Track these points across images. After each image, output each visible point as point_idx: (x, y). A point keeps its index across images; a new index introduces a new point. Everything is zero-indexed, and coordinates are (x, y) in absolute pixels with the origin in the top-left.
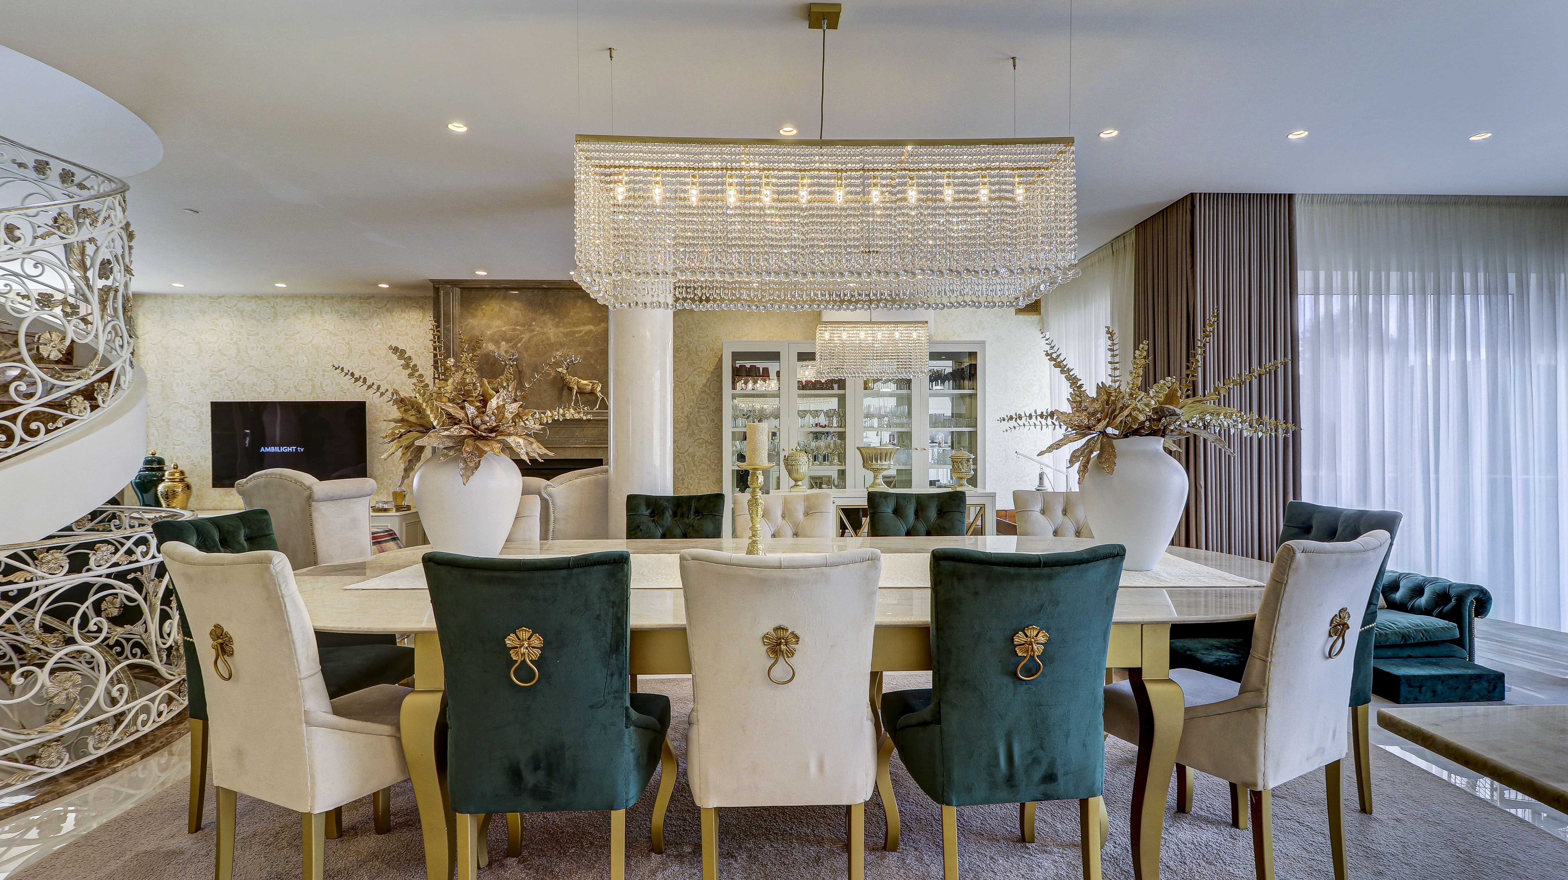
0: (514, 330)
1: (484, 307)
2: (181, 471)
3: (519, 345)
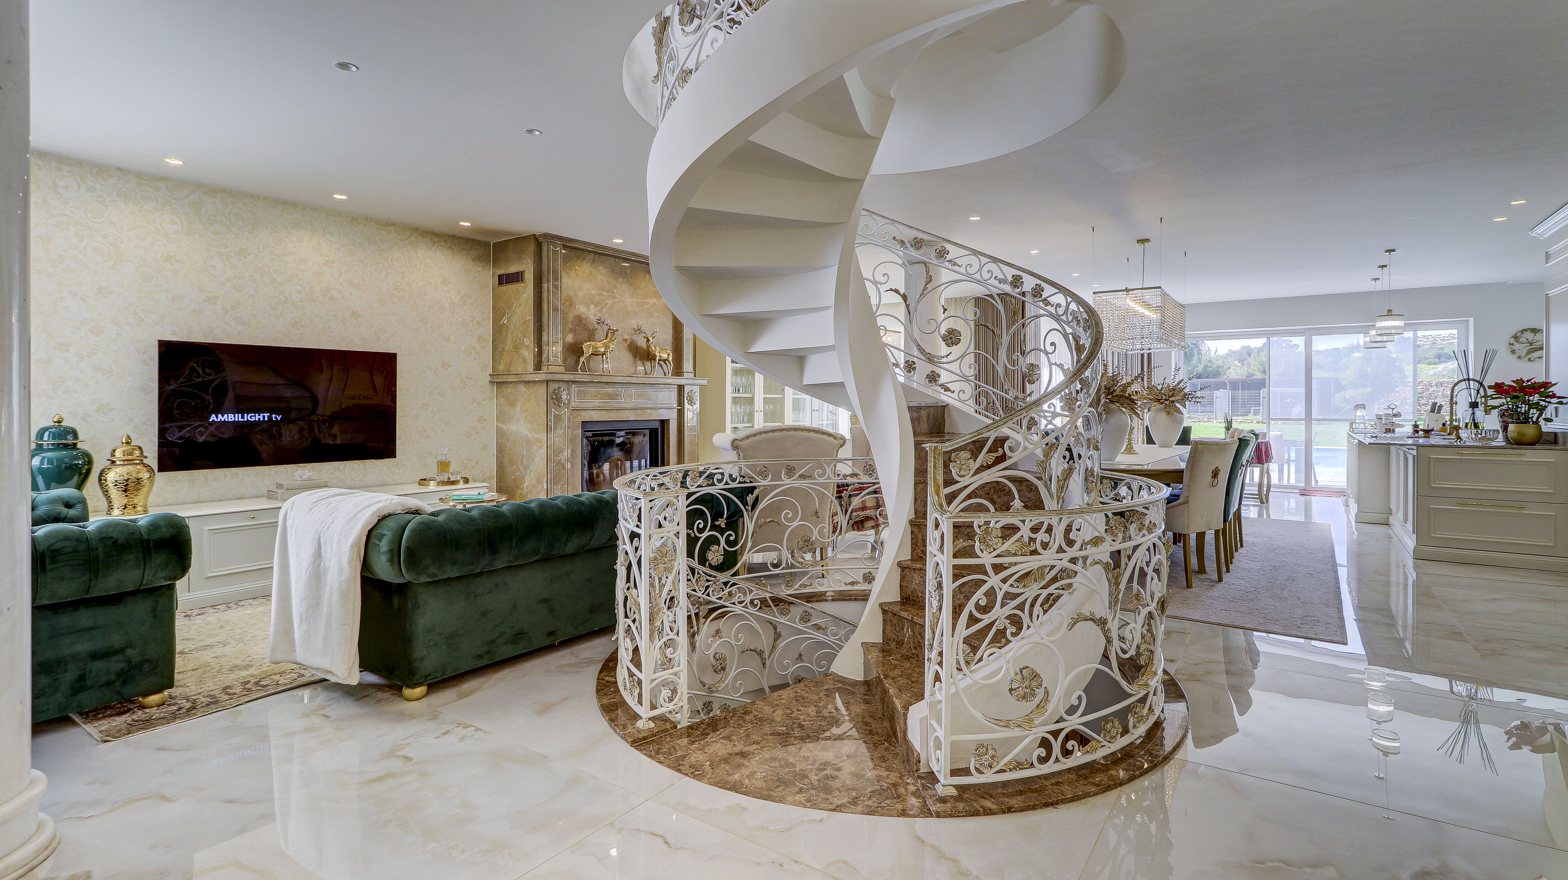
0: (601, 295)
1: (577, 268)
2: (138, 446)
3: (605, 310)
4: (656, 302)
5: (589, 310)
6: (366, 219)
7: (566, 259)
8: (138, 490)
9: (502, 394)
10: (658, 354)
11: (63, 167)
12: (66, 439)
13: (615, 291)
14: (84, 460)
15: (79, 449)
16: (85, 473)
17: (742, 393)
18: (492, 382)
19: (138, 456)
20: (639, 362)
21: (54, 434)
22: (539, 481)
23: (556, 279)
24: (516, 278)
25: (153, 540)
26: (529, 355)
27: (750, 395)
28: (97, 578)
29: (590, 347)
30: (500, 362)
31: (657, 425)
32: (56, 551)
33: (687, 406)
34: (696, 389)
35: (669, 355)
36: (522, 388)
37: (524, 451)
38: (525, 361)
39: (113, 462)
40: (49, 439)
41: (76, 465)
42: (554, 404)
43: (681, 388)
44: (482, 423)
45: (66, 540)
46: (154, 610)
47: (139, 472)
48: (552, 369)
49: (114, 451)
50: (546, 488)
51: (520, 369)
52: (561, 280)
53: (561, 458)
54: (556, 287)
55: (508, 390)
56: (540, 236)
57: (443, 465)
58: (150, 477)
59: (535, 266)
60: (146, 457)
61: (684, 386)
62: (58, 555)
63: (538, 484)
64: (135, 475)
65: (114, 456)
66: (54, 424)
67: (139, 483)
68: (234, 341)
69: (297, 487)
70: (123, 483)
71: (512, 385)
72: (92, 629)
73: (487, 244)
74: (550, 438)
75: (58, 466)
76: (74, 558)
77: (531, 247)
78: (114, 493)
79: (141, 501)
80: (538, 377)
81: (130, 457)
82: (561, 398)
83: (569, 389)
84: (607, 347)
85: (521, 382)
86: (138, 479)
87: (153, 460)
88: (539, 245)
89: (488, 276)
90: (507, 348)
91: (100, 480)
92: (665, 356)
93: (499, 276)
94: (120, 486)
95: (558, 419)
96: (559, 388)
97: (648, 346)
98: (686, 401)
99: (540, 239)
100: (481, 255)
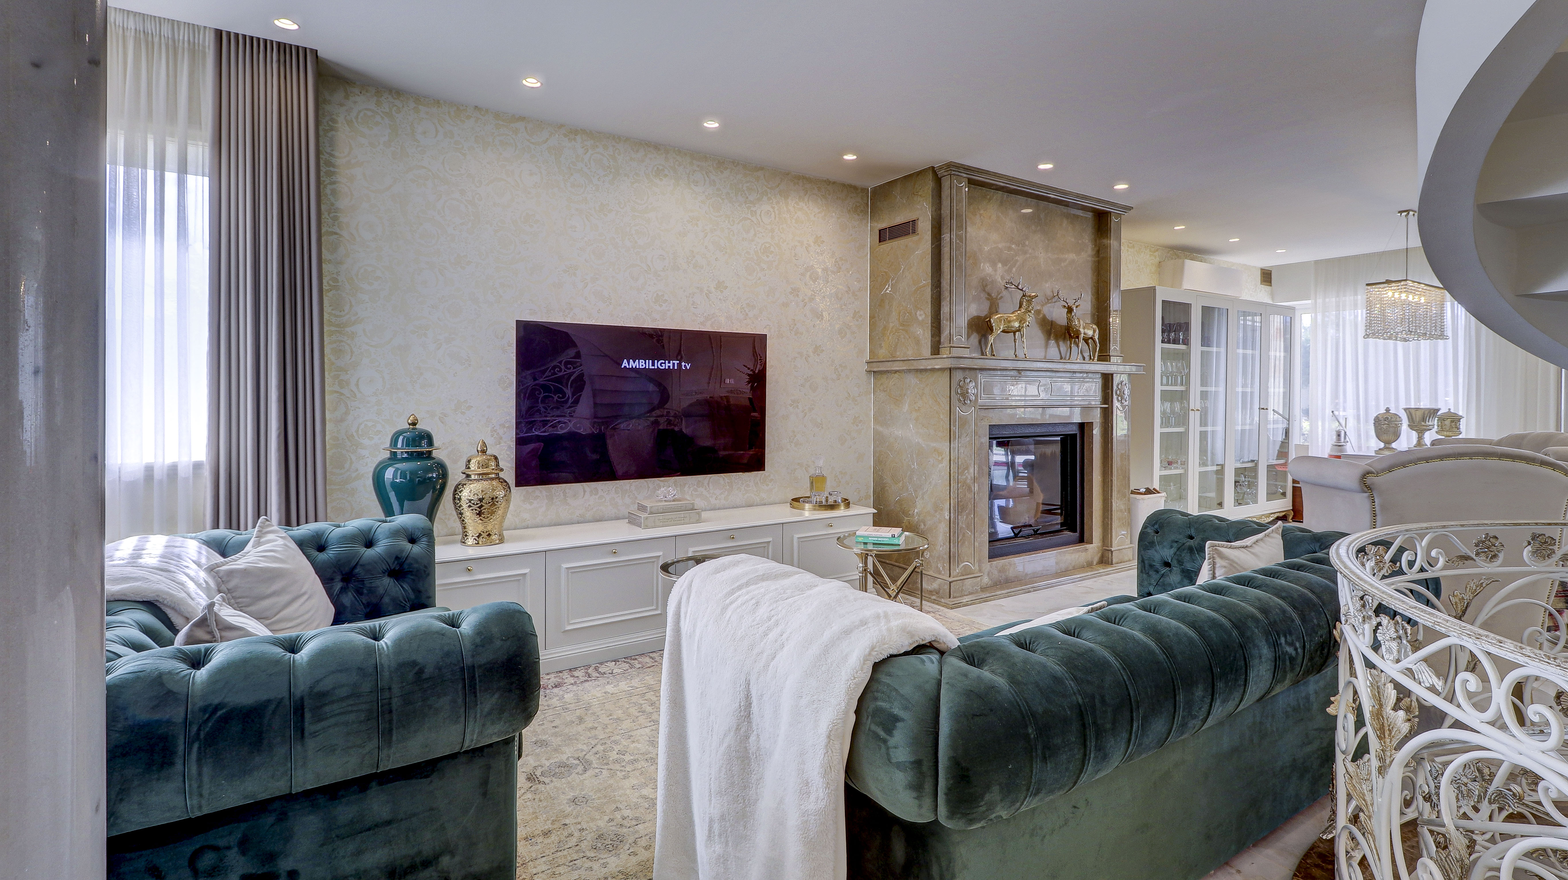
0: (1009, 249)
1: (982, 212)
2: (494, 456)
3: (1014, 269)
4: (1075, 257)
5: (996, 271)
6: (733, 162)
7: (971, 199)
8: (493, 513)
9: (881, 388)
10: (1082, 330)
11: (420, 107)
12: (420, 446)
13: (1027, 243)
14: (439, 472)
15: (434, 459)
16: (440, 488)
17: (1172, 385)
18: (869, 372)
19: (493, 469)
20: (1052, 342)
21: (408, 439)
22: (937, 508)
23: (960, 227)
24: (906, 229)
25: (480, 666)
26: (924, 334)
27: (1183, 388)
28: (389, 743)
29: (1000, 321)
30: (880, 344)
31: (1074, 430)
32: (323, 695)
33: (1116, 404)
34: (1124, 378)
35: (1094, 331)
36: (912, 380)
37: (913, 464)
38: (918, 342)
39: (468, 476)
40: (402, 445)
41: (430, 478)
42: (959, 400)
43: (1107, 379)
44: (857, 426)
45: (341, 671)
46: (485, 782)
47: (493, 490)
48: (956, 352)
49: (469, 461)
50: (948, 518)
51: (910, 352)
52: (966, 229)
53: (967, 477)
54: (959, 237)
55: (892, 382)
56: (941, 168)
57: (817, 481)
58: (505, 496)
59: (934, 209)
60: (502, 470)
61: (1112, 375)
62: (325, 705)
63: (936, 511)
64: (490, 494)
65: (469, 468)
66: (408, 426)
67: (494, 504)
68: (594, 321)
69: (661, 510)
70: (477, 504)
71: (896, 375)
72: (389, 823)
73: (864, 190)
74: (954, 448)
75: (411, 480)
76: (350, 708)
77: (929, 185)
78: (468, 514)
79: (496, 527)
80: (938, 364)
81: (486, 471)
82: (967, 393)
83: (975, 380)
84: (1022, 320)
85: (910, 371)
86: (493, 499)
87: (509, 475)
88: (938, 181)
89: (867, 232)
90: (891, 325)
91: (454, 498)
92: (1090, 333)
93: (880, 231)
94: (475, 507)
95: (964, 422)
96: (965, 378)
97: (1069, 320)
98: (1115, 397)
99: (940, 173)
100: (858, 205)
